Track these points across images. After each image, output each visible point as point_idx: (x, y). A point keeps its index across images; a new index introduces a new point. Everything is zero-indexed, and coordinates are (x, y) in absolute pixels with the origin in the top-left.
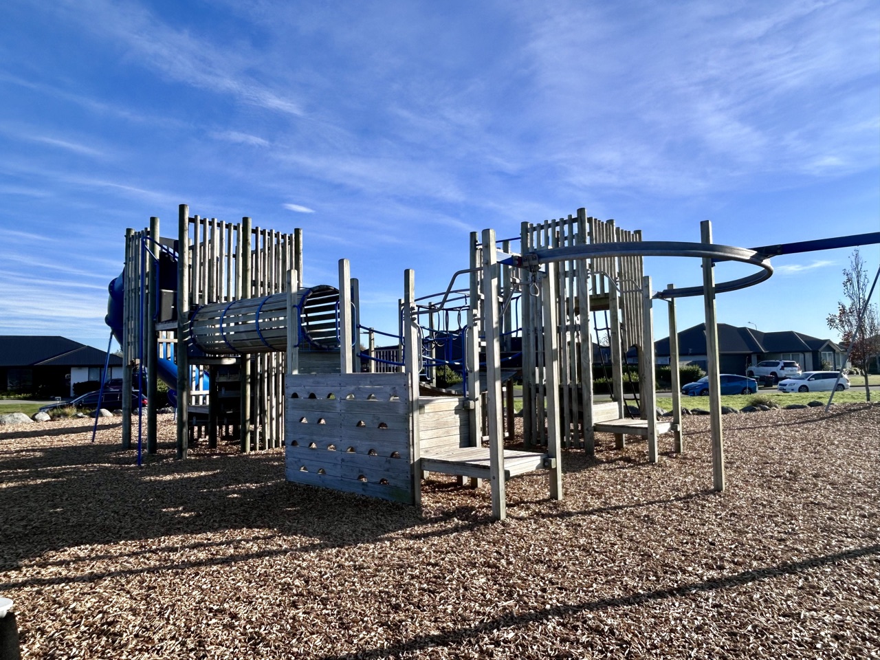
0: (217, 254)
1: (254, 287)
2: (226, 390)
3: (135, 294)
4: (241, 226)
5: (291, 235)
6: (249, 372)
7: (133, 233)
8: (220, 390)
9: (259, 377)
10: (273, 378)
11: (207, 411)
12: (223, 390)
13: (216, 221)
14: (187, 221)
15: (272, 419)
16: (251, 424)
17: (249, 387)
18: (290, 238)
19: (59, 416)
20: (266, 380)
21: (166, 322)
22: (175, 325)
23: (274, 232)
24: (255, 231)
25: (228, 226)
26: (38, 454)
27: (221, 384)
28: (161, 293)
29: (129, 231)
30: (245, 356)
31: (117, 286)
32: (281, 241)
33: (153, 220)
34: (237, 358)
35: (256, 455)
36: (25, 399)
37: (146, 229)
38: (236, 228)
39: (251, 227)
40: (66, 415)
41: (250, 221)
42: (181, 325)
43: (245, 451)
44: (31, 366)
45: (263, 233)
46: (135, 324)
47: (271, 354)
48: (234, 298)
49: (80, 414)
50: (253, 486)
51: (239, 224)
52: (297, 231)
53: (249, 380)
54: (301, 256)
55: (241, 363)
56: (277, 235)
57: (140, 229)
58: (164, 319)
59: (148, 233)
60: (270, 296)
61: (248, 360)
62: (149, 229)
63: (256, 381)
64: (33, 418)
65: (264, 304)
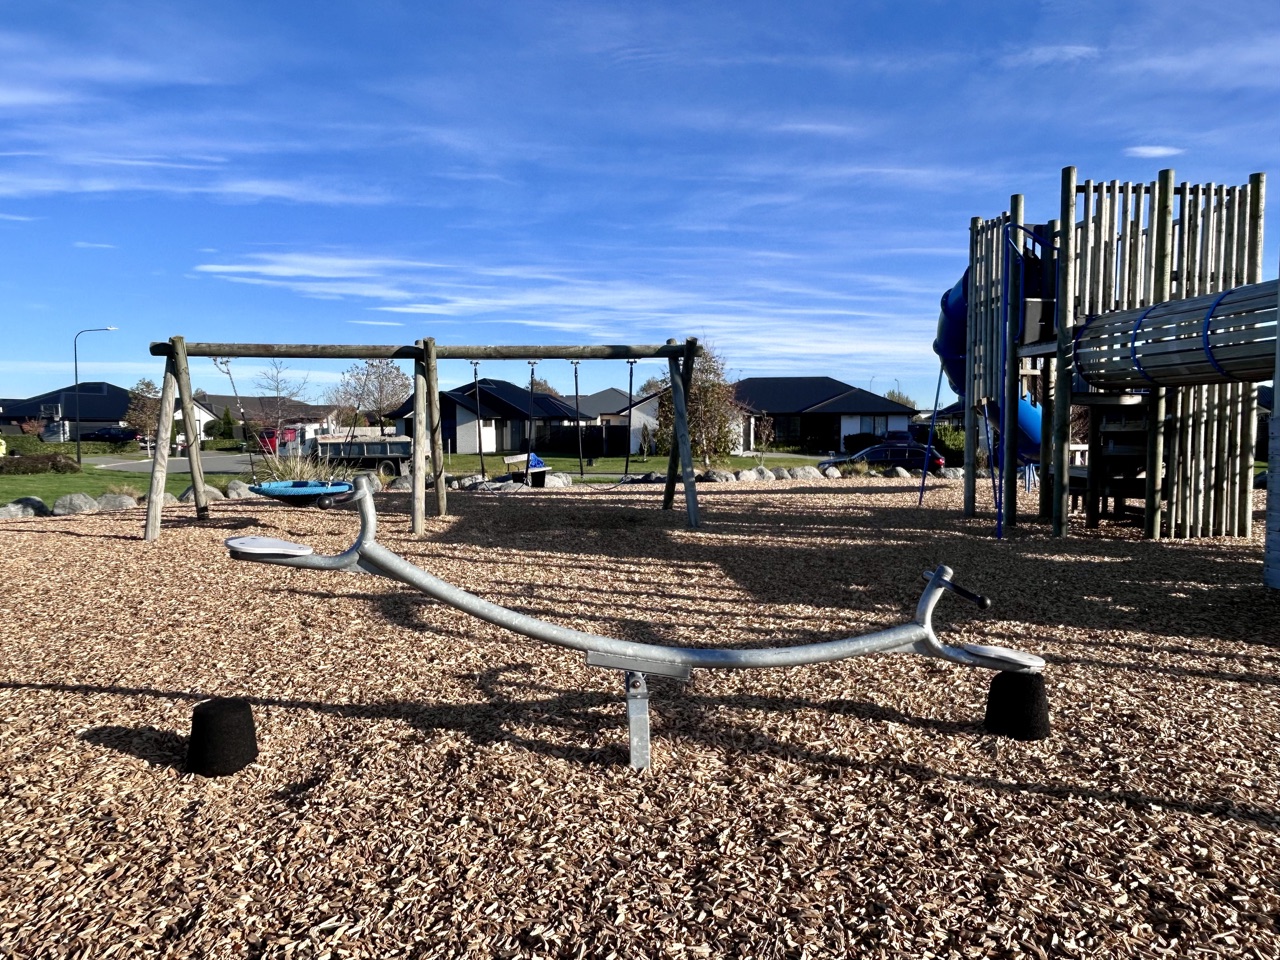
0: (1105, 237)
1: (1174, 283)
2: (1115, 444)
3: (986, 308)
4: (1157, 186)
5: (1245, 187)
6: (1162, 416)
7: (981, 223)
8: (1106, 443)
9: (1178, 425)
10: (1203, 427)
11: (1084, 475)
12: (1111, 445)
13: (1117, 185)
14: (1074, 190)
15: (1197, 492)
16: (1163, 498)
17: (1161, 440)
18: (1243, 193)
19: (850, 473)
20: (1190, 430)
21: (1034, 344)
22: (1053, 348)
23: (1214, 187)
24: (1180, 191)
25: (1136, 190)
26: (868, 513)
27: (1109, 436)
28: (1025, 303)
29: (975, 221)
30: (1158, 391)
31: (952, 301)
32: (1225, 198)
33: (1015, 200)
34: (1143, 395)
35: (1170, 543)
36: (795, 452)
37: (1005, 213)
38: (1148, 190)
39: (1173, 184)
40: (858, 472)
41: (1172, 175)
42: (1063, 347)
43: (1152, 536)
44: (799, 413)
45: (1194, 191)
46: (985, 350)
47: (1201, 390)
48: (1142, 303)
49: (873, 472)
50: (1204, 587)
51: (1153, 184)
52: (1255, 180)
53: (1162, 430)
54: (1262, 222)
55: (1151, 402)
56: (1219, 191)
57: (996, 215)
58: (1028, 340)
59: (1007, 219)
60: (1228, 292)
61: (1161, 397)
62: (1008, 214)
63: (1174, 430)
64: (824, 474)
65: (1219, 304)
